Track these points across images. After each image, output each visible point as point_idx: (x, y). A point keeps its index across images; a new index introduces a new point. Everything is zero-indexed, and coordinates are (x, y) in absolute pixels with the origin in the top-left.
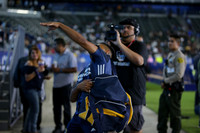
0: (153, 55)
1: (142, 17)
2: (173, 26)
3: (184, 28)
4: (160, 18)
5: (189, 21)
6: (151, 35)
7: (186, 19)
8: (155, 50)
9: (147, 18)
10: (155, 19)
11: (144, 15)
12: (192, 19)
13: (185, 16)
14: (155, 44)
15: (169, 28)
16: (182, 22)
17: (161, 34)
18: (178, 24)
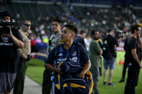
0: (41, 36)
1: (32, 4)
2: (58, 12)
3: (67, 14)
4: (48, 5)
5: (72, 8)
6: (39, 19)
7: (69, 6)
8: (43, 32)
9: (36, 4)
10: (43, 5)
11: (34, 2)
12: (74, 7)
13: (68, 4)
14: (42, 27)
15: (55, 14)
16: (66, 9)
17: (48, 18)
18: (62, 11)
